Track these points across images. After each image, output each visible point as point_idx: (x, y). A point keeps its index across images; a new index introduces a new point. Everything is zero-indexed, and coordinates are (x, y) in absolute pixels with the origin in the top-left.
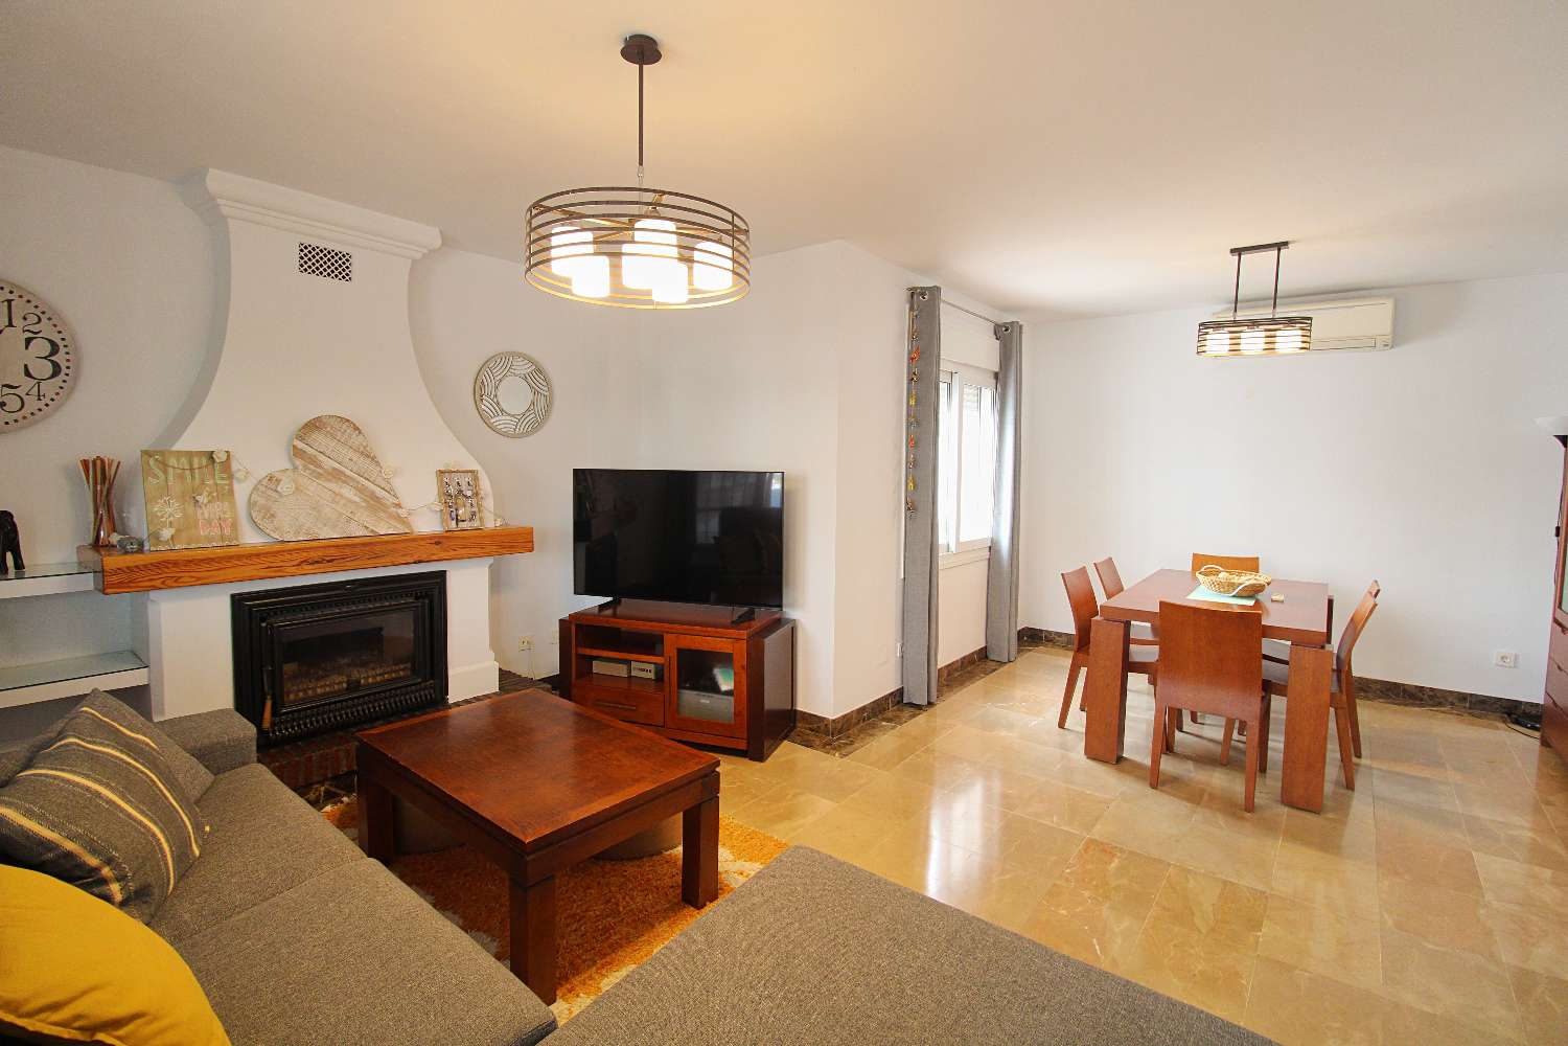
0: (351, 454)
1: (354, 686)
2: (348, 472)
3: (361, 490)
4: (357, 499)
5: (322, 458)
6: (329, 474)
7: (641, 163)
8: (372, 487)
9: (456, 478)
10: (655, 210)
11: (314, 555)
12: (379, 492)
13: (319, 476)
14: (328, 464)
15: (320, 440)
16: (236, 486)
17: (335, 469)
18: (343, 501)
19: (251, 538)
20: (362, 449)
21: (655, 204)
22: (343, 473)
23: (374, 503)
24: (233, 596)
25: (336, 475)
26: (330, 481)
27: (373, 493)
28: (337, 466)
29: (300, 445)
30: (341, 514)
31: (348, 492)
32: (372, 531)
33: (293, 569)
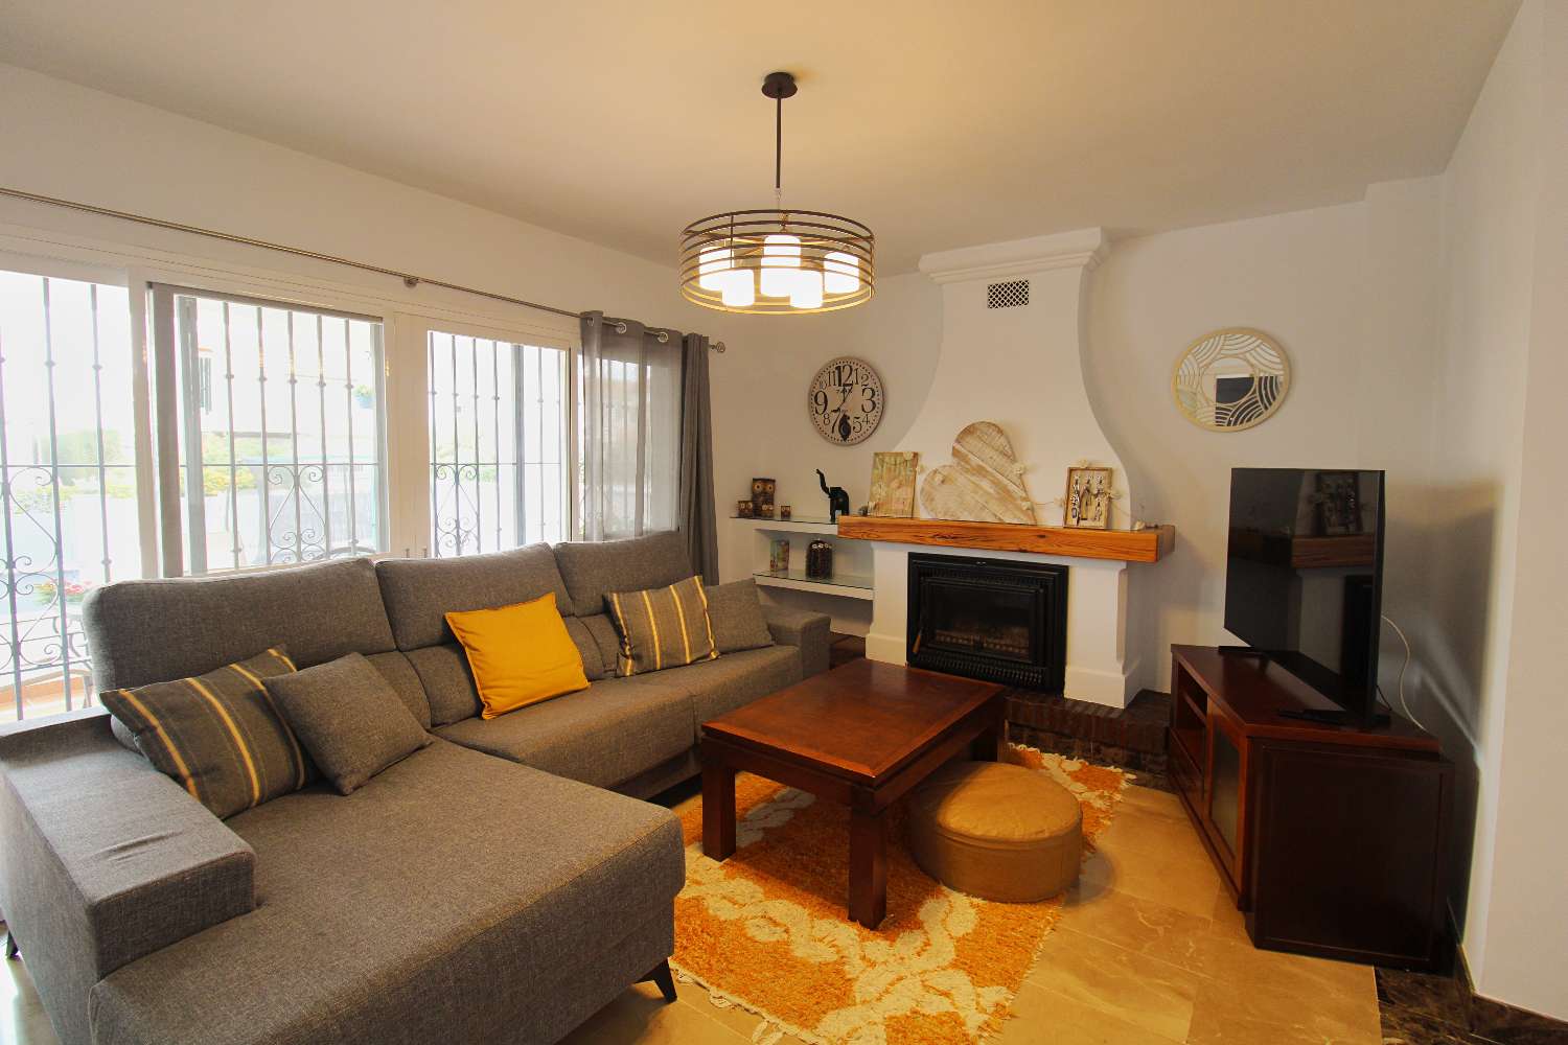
0: (993, 453)
1: (979, 646)
2: (989, 469)
3: (996, 483)
4: (992, 491)
5: (970, 456)
6: (974, 469)
7: (778, 186)
8: (1006, 482)
9: (1087, 475)
10: (784, 227)
11: (945, 532)
12: (1012, 487)
13: (967, 471)
14: (975, 461)
15: (971, 441)
16: (918, 477)
17: (979, 466)
18: (981, 492)
19: (923, 515)
20: (1001, 448)
21: (784, 223)
22: (983, 468)
23: (1005, 496)
24: (910, 554)
25: (980, 471)
26: (974, 475)
27: (1005, 486)
28: (981, 463)
29: (958, 447)
30: (977, 502)
31: (986, 485)
32: (1000, 519)
33: (930, 541)
